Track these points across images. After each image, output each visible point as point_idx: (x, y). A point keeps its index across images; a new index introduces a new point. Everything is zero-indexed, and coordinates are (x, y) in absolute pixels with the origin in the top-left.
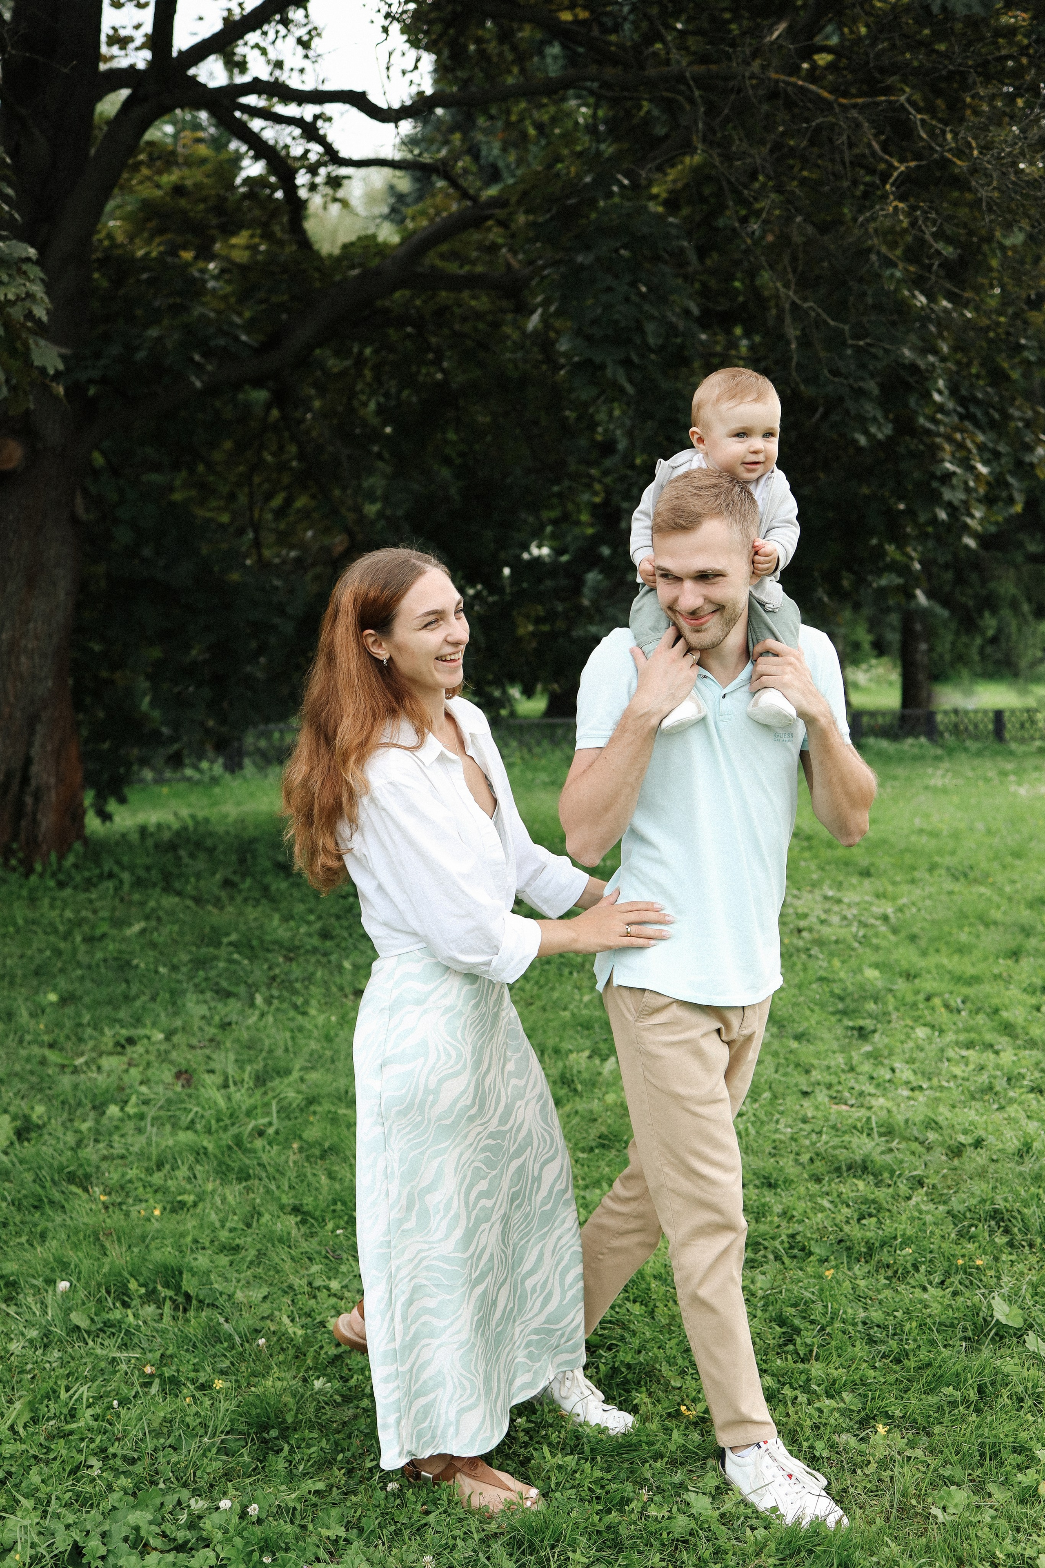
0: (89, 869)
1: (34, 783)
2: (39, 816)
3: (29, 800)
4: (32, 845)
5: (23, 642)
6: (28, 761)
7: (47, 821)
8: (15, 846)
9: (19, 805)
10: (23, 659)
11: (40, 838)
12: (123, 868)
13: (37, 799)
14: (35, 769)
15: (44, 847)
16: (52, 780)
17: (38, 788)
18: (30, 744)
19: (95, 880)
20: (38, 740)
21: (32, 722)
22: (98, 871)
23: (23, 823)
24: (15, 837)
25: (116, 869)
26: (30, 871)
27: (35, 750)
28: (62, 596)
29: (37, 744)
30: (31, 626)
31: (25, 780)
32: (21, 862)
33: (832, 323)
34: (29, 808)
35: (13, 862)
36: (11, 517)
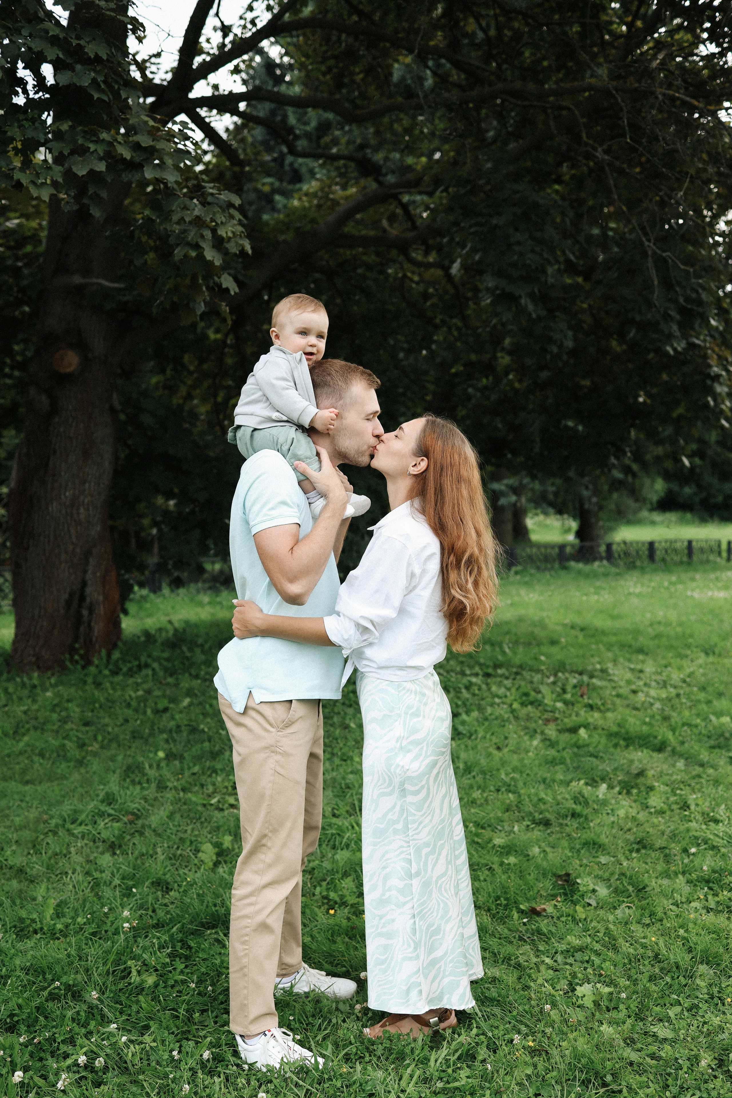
0: (130, 662)
1: (88, 600)
2: (93, 624)
3: (85, 612)
4: (89, 645)
5: (82, 498)
6: (84, 584)
7: (98, 628)
8: (77, 646)
9: (79, 616)
10: (82, 510)
11: (94, 639)
12: (154, 660)
13: (91, 611)
14: (88, 590)
15: (97, 647)
16: (101, 598)
17: (91, 604)
18: (85, 572)
19: (135, 669)
20: (90, 569)
21: (87, 554)
22: (137, 663)
23: (82, 629)
24: (76, 639)
25: (149, 661)
26: (88, 663)
27: (89, 576)
28: (107, 464)
29: (90, 572)
30: (87, 485)
31: (82, 598)
32: (82, 657)
33: (682, 267)
34: (85, 619)
35: (76, 657)
36: (70, 407)
